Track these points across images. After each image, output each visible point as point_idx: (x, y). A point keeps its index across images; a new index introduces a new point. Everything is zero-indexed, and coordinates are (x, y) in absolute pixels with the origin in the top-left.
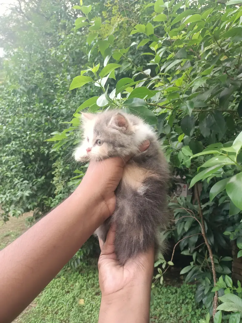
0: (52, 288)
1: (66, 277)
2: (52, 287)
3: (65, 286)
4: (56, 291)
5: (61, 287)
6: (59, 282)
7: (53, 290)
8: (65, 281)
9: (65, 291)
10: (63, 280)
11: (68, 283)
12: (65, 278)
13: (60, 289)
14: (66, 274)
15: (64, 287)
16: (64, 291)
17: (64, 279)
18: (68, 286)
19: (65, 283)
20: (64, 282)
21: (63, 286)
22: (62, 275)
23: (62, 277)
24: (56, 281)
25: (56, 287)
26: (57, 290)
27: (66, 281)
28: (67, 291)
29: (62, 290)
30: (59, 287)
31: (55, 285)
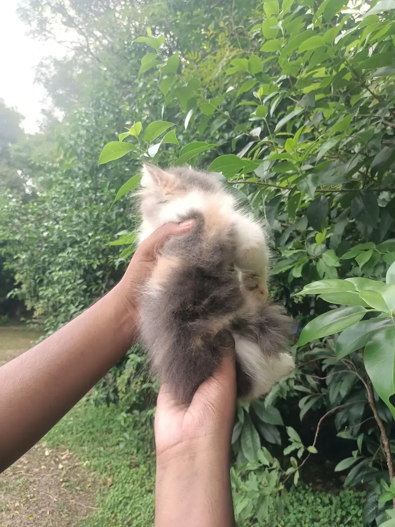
0: (126, 483)
1: (148, 467)
2: (124, 481)
3: (146, 481)
4: (130, 488)
5: (139, 482)
6: (137, 473)
7: (126, 486)
8: (146, 472)
9: (146, 489)
10: (143, 471)
11: (151, 476)
12: (146, 467)
13: (137, 485)
14: (149, 462)
15: (144, 483)
16: (143, 489)
17: (145, 469)
18: (150, 481)
19: (145, 477)
20: (144, 475)
21: (143, 481)
22: (142, 463)
23: (142, 466)
24: (131, 472)
25: (131, 481)
26: (132, 486)
27: (148, 473)
28: (148, 489)
29: (141, 488)
30: (136, 482)
31: (129, 478)
